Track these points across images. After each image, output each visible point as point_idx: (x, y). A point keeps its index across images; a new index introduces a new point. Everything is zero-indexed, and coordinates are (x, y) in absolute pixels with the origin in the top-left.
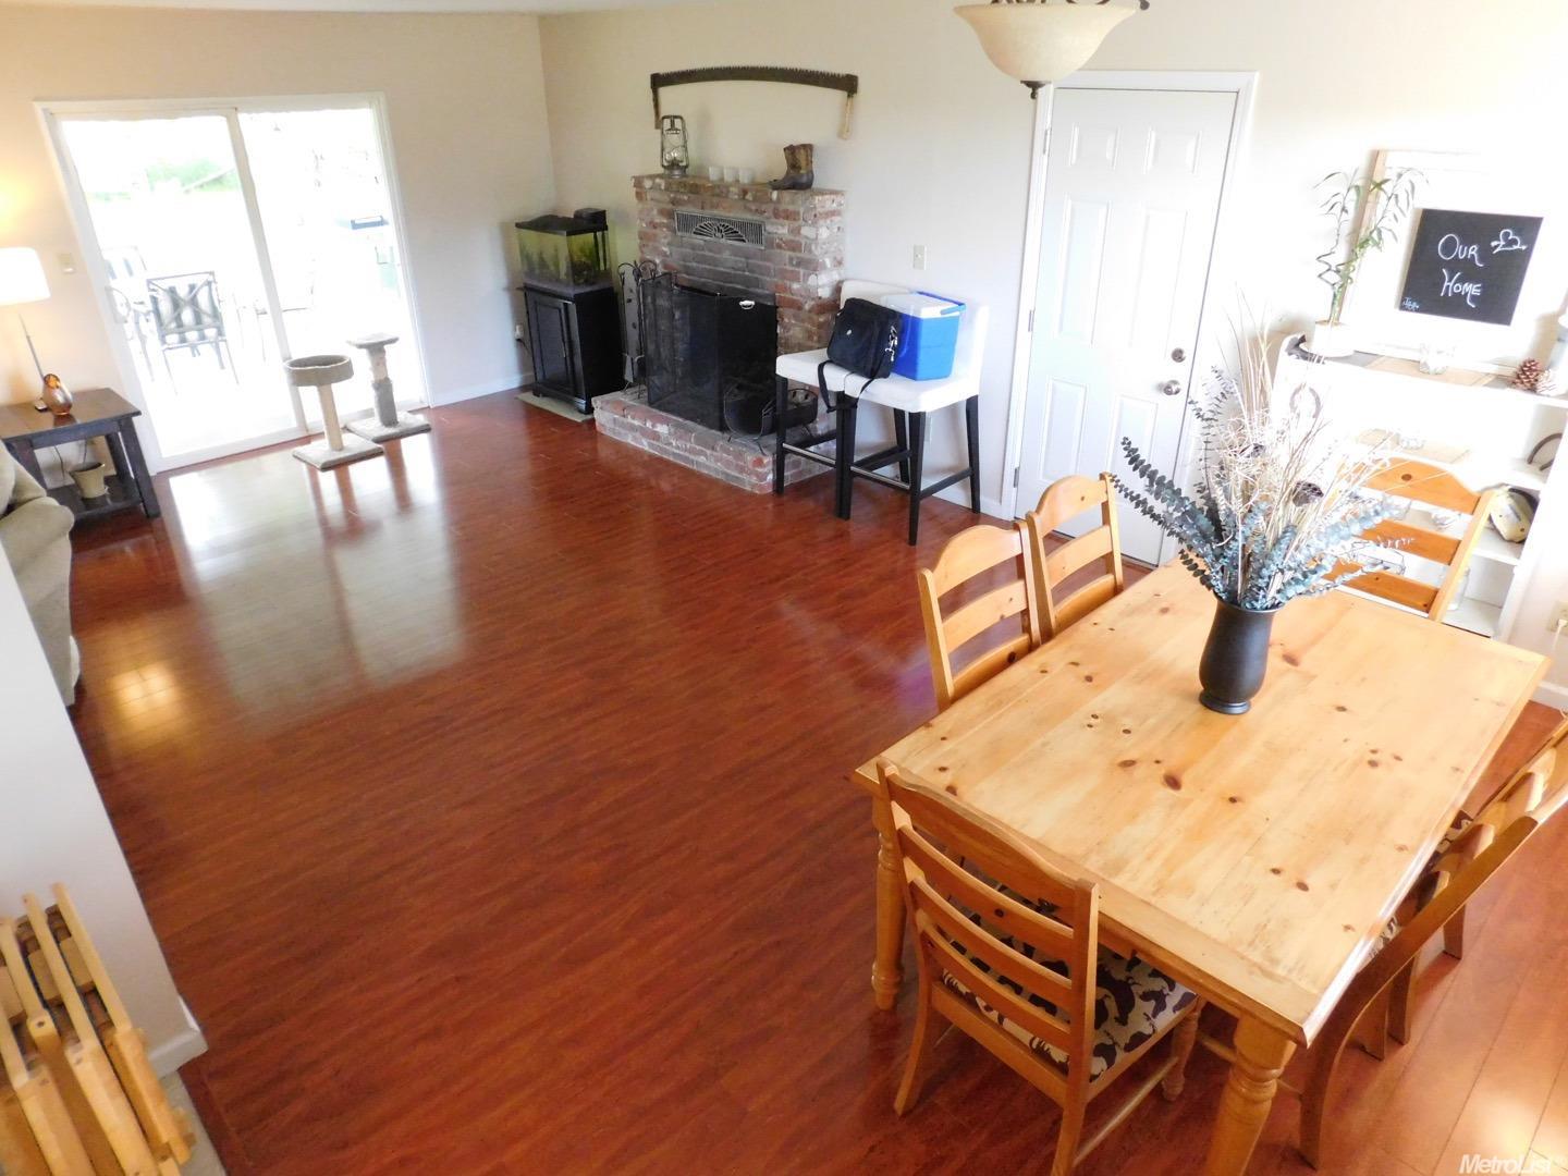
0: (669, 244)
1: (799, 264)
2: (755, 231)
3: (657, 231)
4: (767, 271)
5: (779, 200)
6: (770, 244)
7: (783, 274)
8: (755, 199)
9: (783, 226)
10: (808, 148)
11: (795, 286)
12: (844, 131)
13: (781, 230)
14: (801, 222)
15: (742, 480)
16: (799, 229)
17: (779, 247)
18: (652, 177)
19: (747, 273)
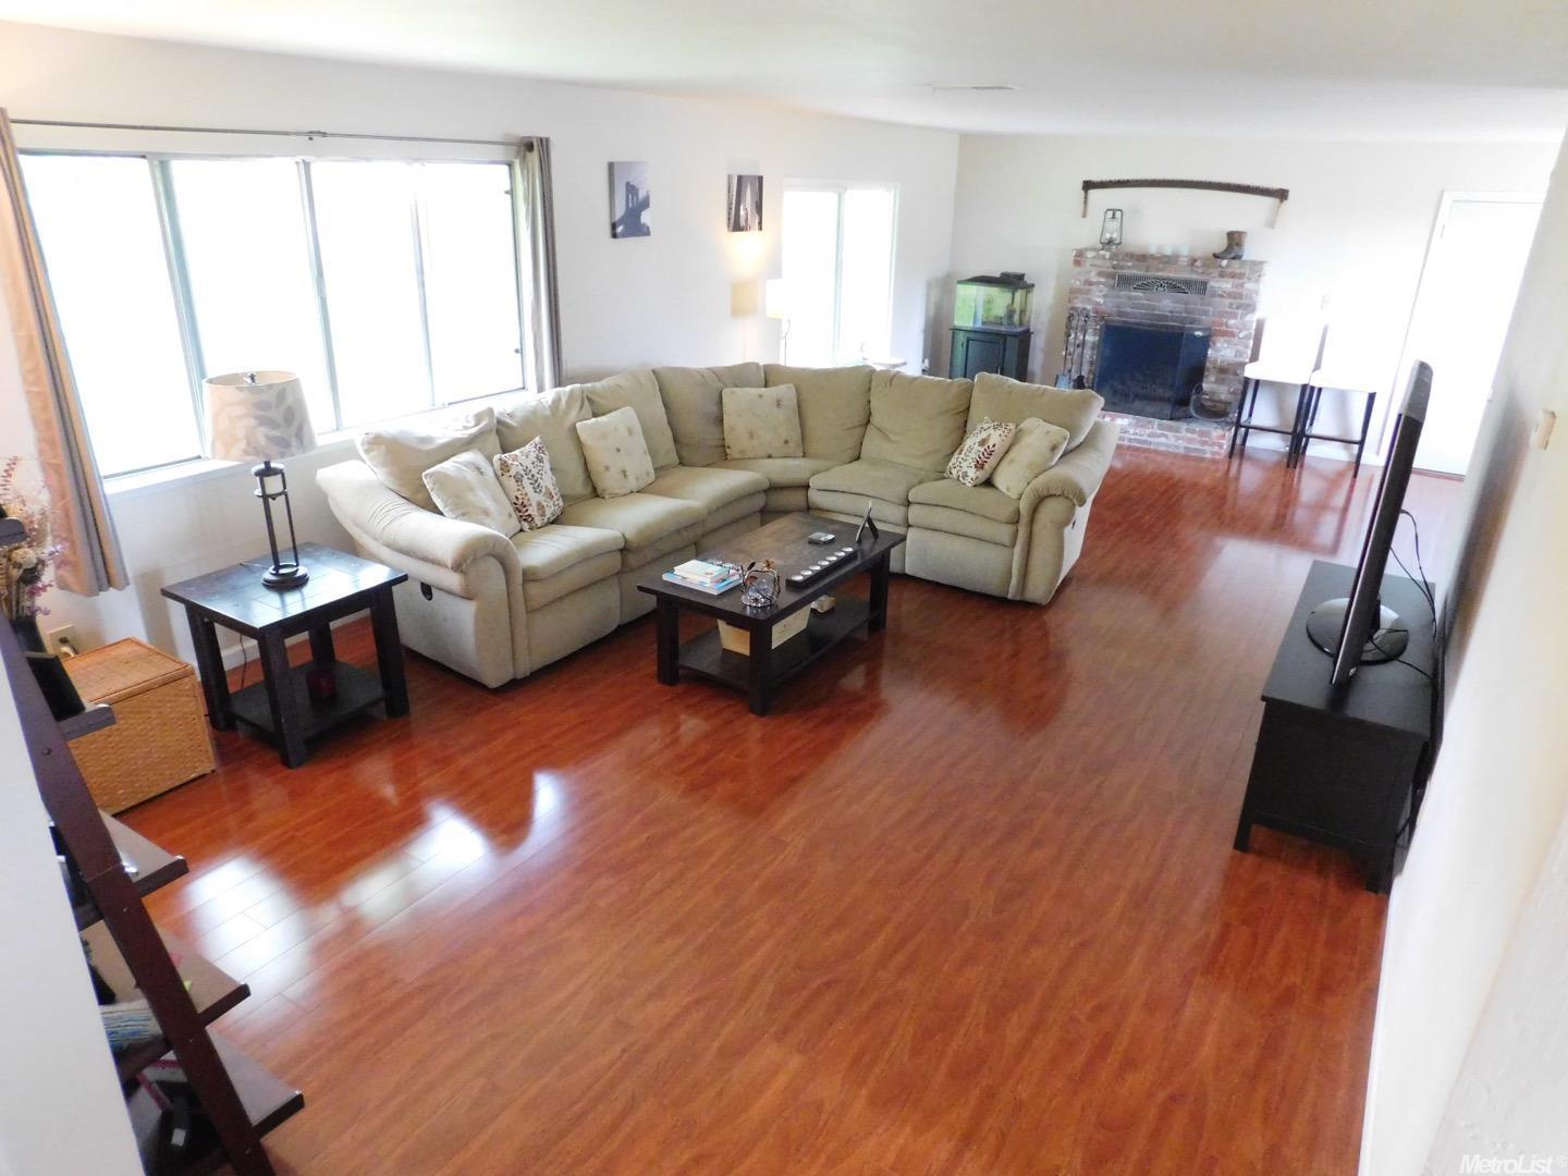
0: (1105, 296)
1: (1237, 308)
2: (1201, 287)
3: (1093, 287)
4: (1206, 313)
5: (1228, 266)
6: (1214, 294)
7: (1222, 314)
8: (1203, 266)
9: (1227, 282)
10: (1240, 234)
11: (1232, 322)
12: (1271, 224)
13: (1227, 285)
14: (1245, 280)
15: (1204, 452)
16: (1242, 285)
17: (1221, 296)
18: (1094, 249)
19: (1184, 314)
